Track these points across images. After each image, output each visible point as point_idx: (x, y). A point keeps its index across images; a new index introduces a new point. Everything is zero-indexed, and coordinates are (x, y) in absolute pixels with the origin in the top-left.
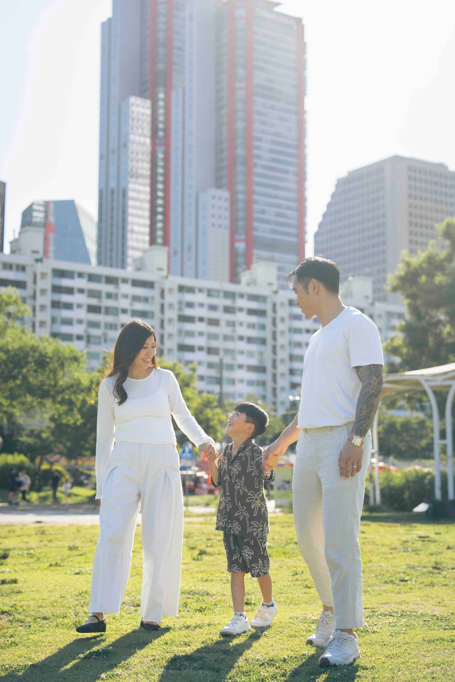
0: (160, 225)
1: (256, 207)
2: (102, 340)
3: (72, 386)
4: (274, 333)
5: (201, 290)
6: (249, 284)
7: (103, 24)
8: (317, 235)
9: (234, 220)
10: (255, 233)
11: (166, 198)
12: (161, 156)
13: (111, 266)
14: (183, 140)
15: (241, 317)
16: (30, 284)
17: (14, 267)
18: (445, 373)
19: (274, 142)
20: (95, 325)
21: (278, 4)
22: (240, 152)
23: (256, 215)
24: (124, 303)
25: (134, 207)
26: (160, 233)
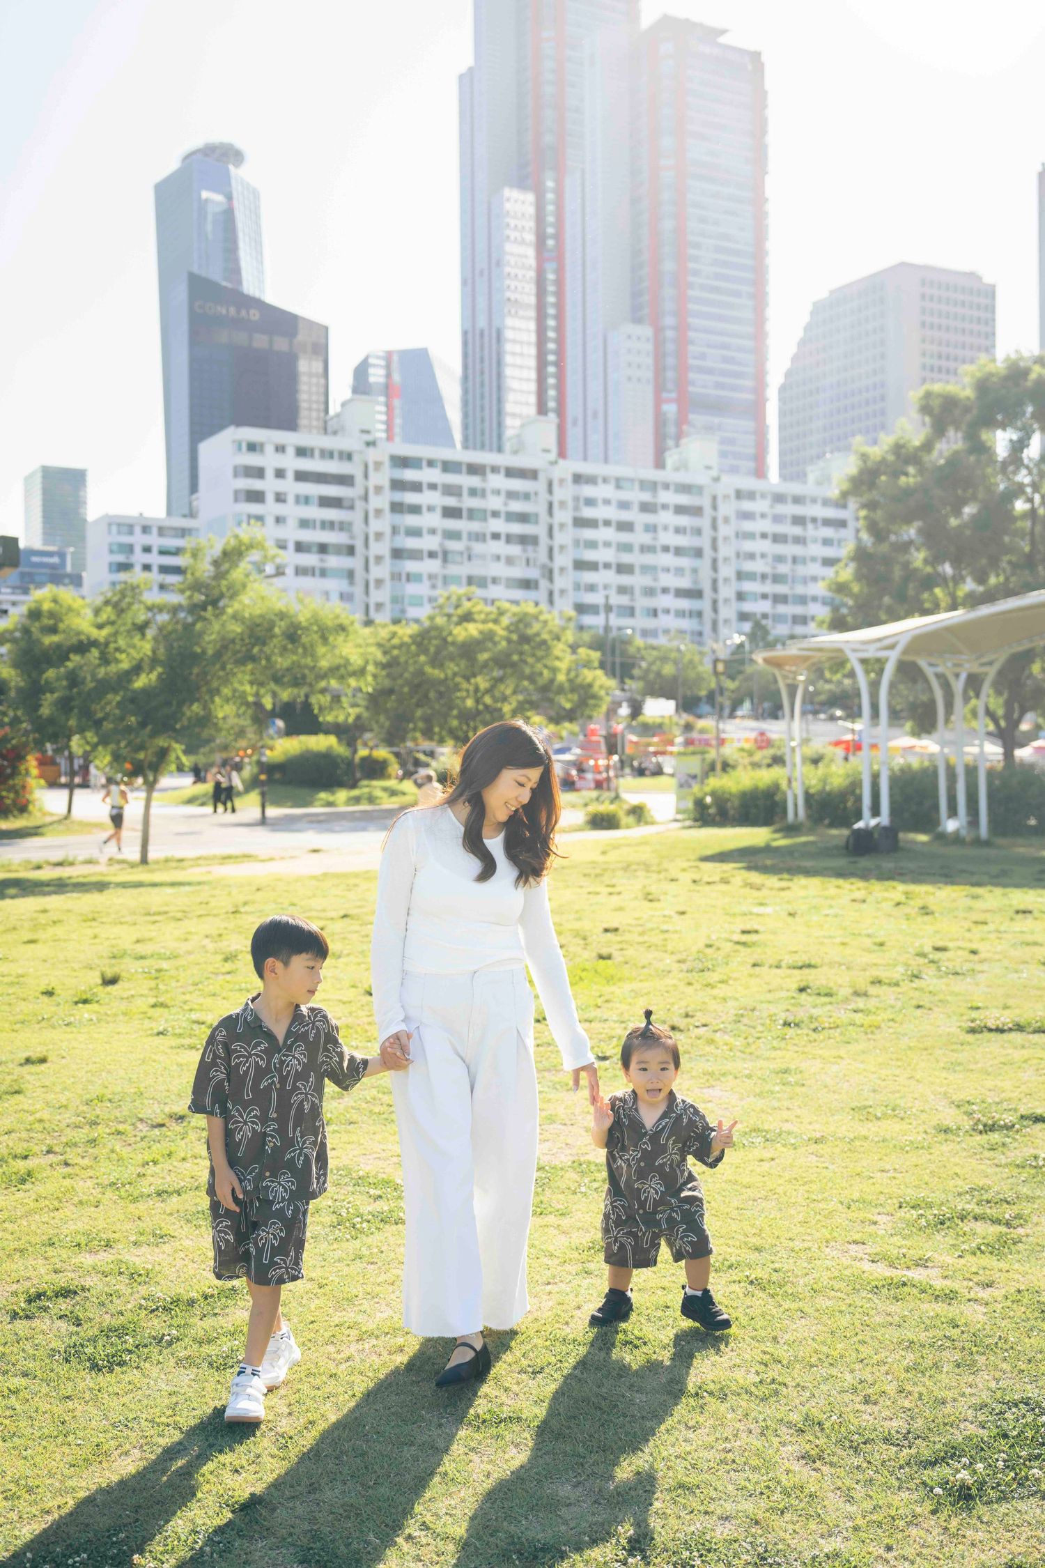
0: (551, 381)
1: (692, 349)
2: (465, 556)
3: (338, 668)
4: (714, 540)
5: (606, 480)
6: (677, 469)
7: (461, 77)
8: (783, 389)
9: (659, 370)
10: (691, 389)
11: (560, 341)
12: (551, 276)
13: (483, 447)
14: (584, 251)
15: (666, 517)
16: (359, 479)
17: (336, 455)
18: (879, 640)
19: (719, 250)
20: (453, 535)
21: (723, 32)
22: (669, 266)
23: (691, 362)
24: (494, 503)
25: (513, 354)
26: (552, 393)
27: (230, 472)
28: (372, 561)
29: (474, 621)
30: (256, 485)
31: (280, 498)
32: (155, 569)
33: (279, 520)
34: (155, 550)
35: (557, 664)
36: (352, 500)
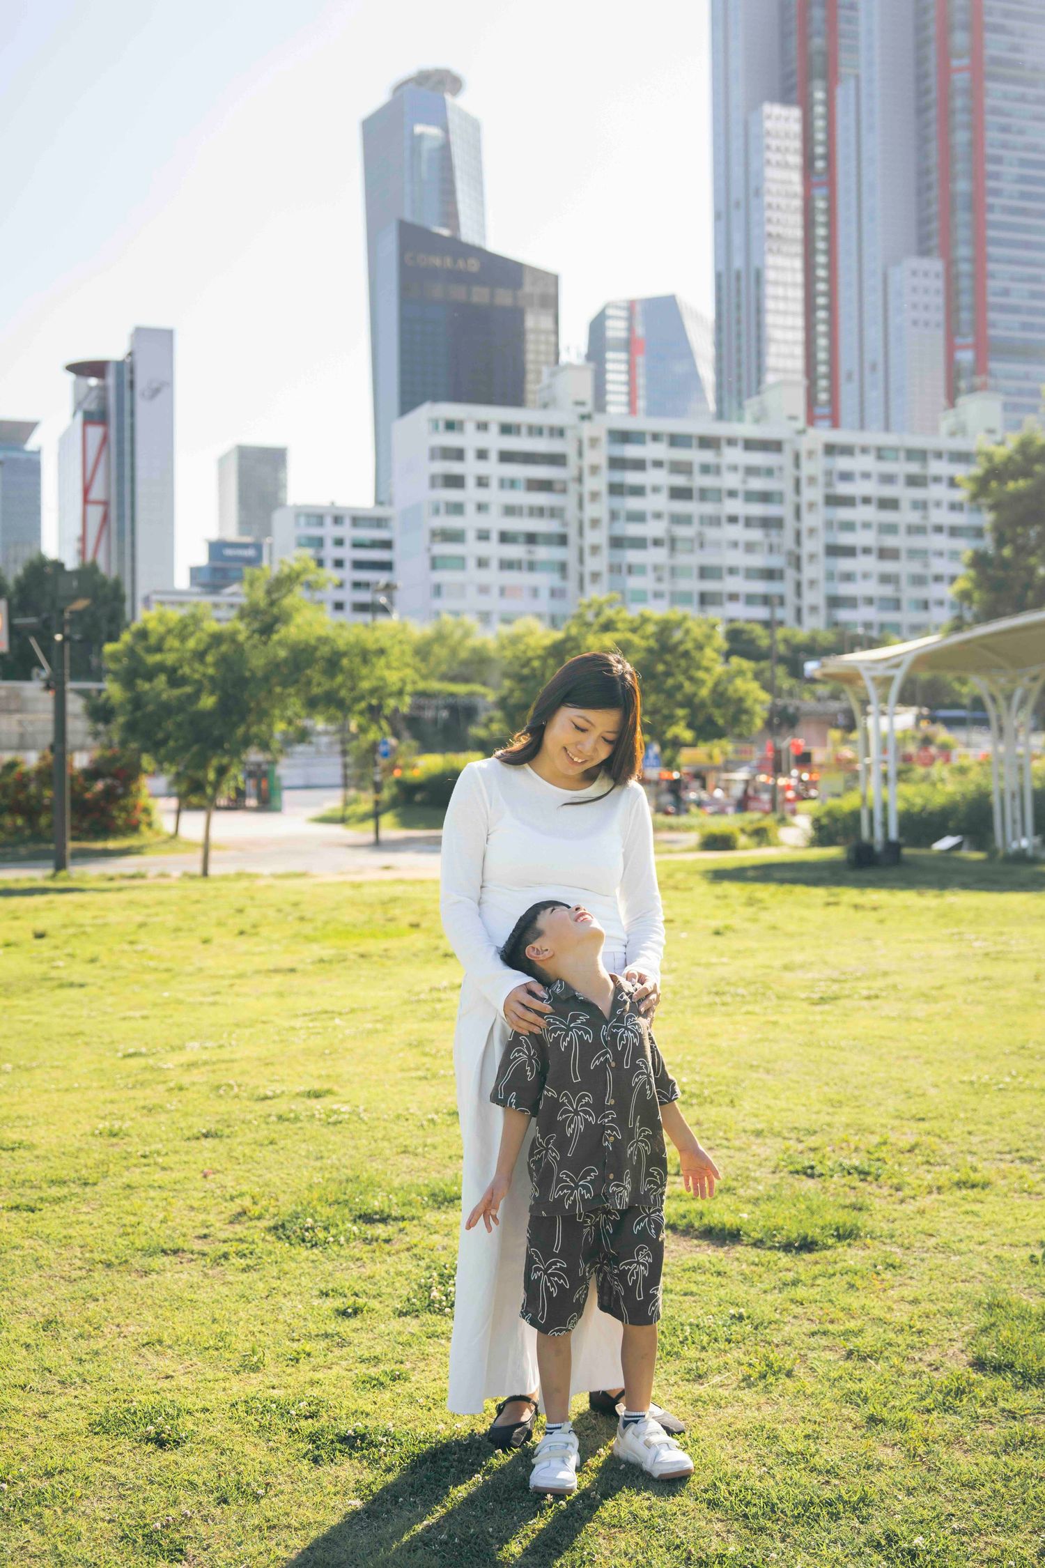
0: (822, 328)
1: (992, 284)
2: (696, 545)
5: (864, 450)
6: (952, 434)
9: (951, 310)
10: (992, 332)
11: (833, 281)
12: (821, 204)
14: (859, 175)
15: (938, 492)
16: (572, 458)
17: (546, 432)
19: (1024, 163)
20: (683, 520)
22: (962, 186)
23: (991, 299)
24: (731, 480)
25: (776, 298)
26: (822, 342)
27: (426, 454)
28: (587, 551)
29: (616, 630)
30: (455, 468)
31: (482, 482)
32: (348, 565)
33: (481, 507)
34: (348, 543)
35: (701, 674)
36: (564, 483)
